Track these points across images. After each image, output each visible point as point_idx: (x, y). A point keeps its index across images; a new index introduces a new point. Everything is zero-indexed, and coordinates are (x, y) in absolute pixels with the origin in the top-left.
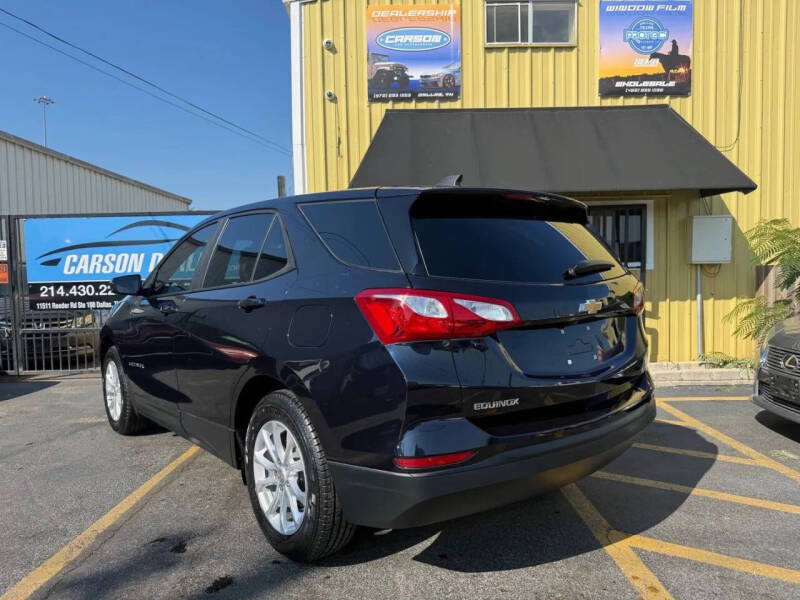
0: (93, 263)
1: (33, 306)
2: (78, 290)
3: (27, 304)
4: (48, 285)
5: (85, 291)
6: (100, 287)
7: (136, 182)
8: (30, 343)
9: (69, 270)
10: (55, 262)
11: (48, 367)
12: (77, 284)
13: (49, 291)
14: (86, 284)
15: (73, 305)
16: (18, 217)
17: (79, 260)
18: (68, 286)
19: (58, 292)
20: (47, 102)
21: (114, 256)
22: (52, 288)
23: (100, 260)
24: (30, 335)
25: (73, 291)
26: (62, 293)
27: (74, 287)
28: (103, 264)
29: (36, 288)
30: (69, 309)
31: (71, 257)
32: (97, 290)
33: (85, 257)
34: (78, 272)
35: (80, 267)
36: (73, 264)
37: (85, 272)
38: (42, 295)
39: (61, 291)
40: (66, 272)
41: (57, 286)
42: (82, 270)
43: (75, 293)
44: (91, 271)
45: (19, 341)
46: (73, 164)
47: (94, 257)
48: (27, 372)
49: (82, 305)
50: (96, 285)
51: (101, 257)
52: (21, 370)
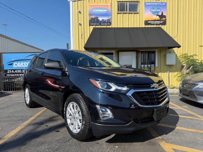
0: (21, 64)
1: (6, 75)
2: (17, 71)
3: (4, 75)
4: (10, 70)
5: (19, 71)
6: (23, 70)
7: (30, 45)
8: (5, 85)
9: (15, 66)
10: (11, 64)
11: (9, 90)
12: (17, 70)
13: (10, 72)
14: (19, 70)
15: (16, 75)
16: (2, 53)
17: (17, 64)
18: (14, 70)
19: (12, 72)
20: (6, 25)
21: (26, 63)
22: (10, 71)
23: (23, 64)
24: (5, 83)
25: (16, 71)
26: (13, 72)
27: (16, 70)
28: (23, 65)
29: (6, 71)
30: (15, 76)
31: (15, 63)
32: (22, 71)
33: (19, 63)
34: (17, 67)
35: (17, 65)
36: (16, 65)
37: (19, 67)
38: (8, 72)
39: (13, 71)
40: (14, 67)
41: (12, 70)
42: (18, 66)
43: (16, 72)
44: (20, 67)
45: (2, 84)
46: (14, 41)
47: (21, 63)
48: (4, 92)
49: (18, 75)
50: (22, 70)
51: (23, 63)
52: (2, 91)
